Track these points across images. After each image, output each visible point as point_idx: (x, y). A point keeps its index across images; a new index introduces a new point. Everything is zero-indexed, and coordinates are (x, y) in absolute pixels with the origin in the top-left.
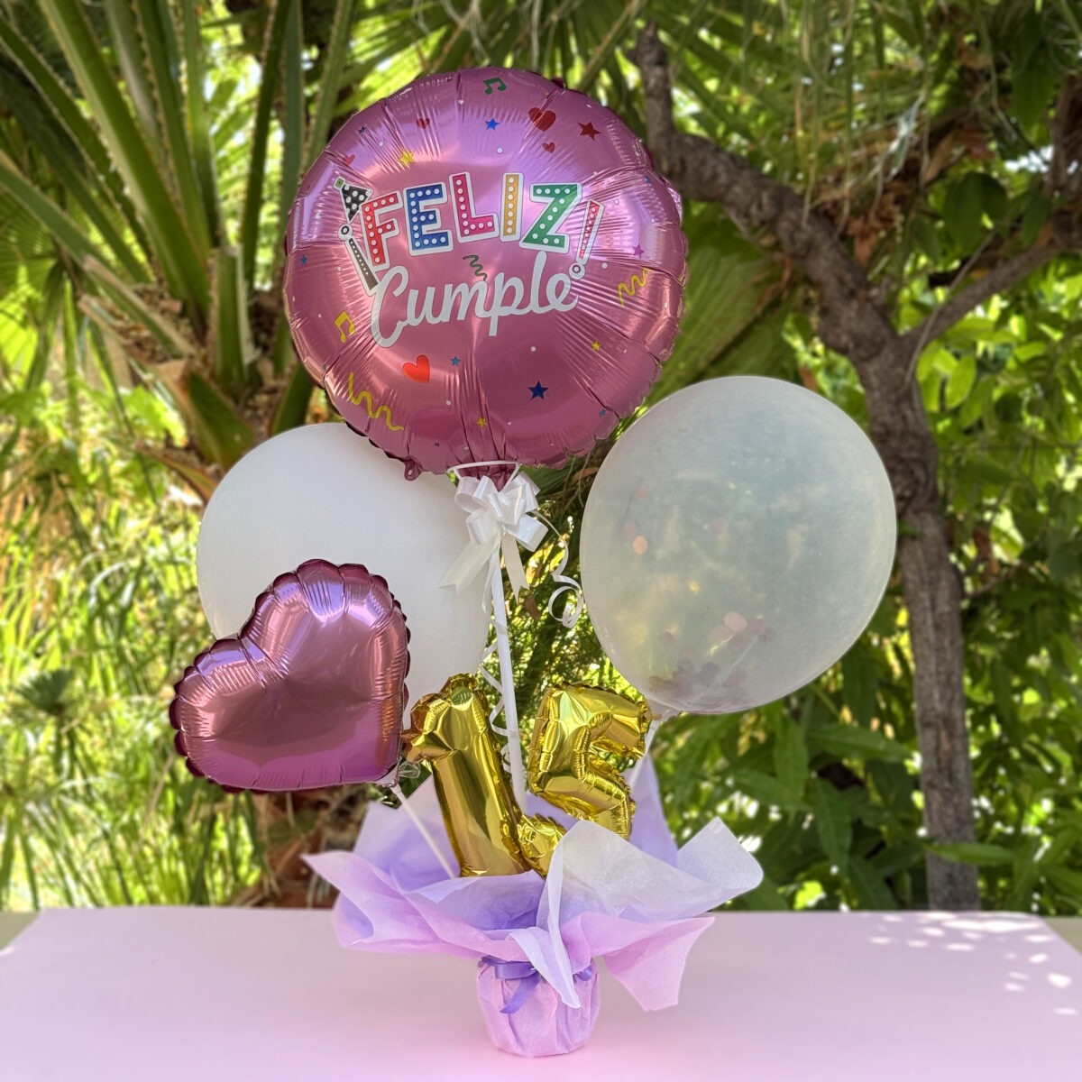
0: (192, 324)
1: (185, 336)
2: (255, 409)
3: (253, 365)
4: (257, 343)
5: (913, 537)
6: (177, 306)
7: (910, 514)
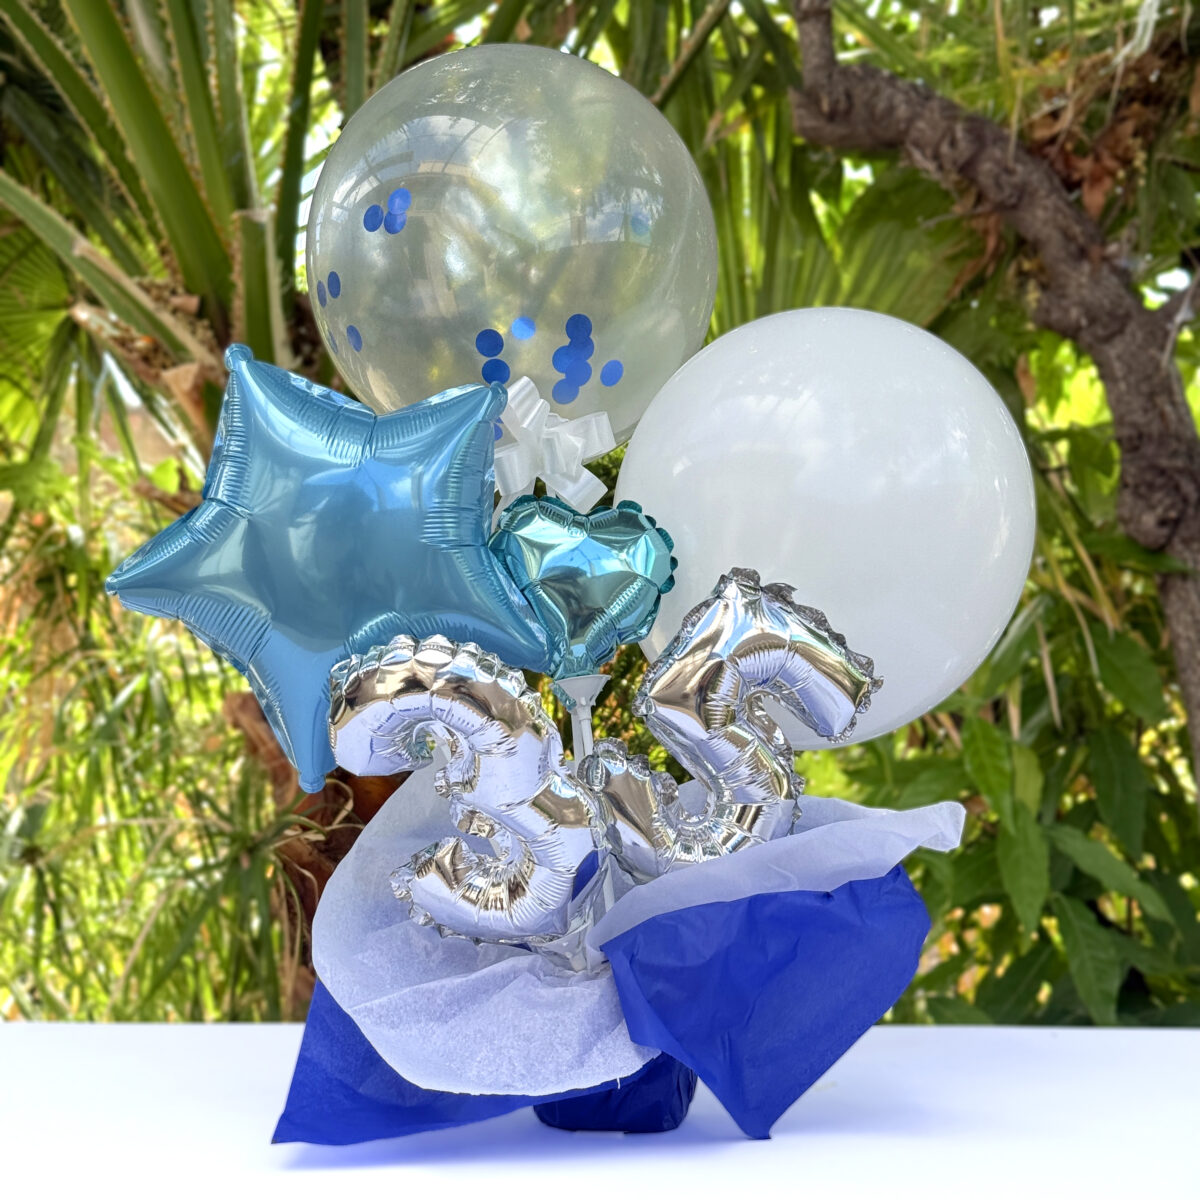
0: (212, 327)
1: (203, 342)
5: (1184, 576)
6: (193, 303)
7: (1178, 545)
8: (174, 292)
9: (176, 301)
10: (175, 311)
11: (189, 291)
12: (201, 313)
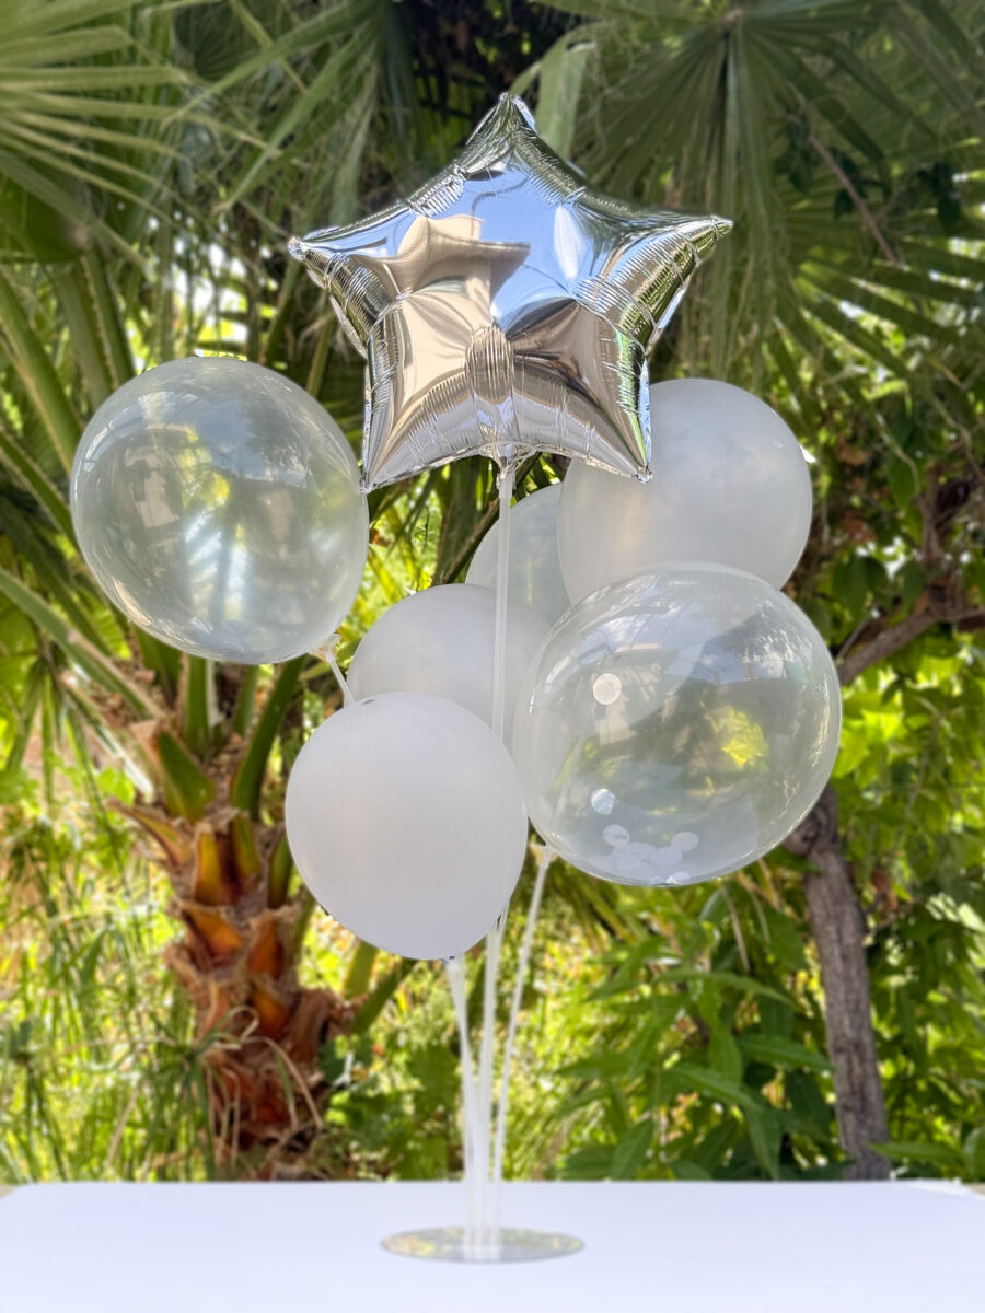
0: (163, 691)
1: (157, 702)
2: (218, 767)
3: (217, 727)
4: (221, 708)
5: (819, 875)
6: (150, 675)
7: (814, 854)
8: (137, 668)
9: (139, 674)
10: (138, 681)
11: (148, 666)
12: (156, 682)
